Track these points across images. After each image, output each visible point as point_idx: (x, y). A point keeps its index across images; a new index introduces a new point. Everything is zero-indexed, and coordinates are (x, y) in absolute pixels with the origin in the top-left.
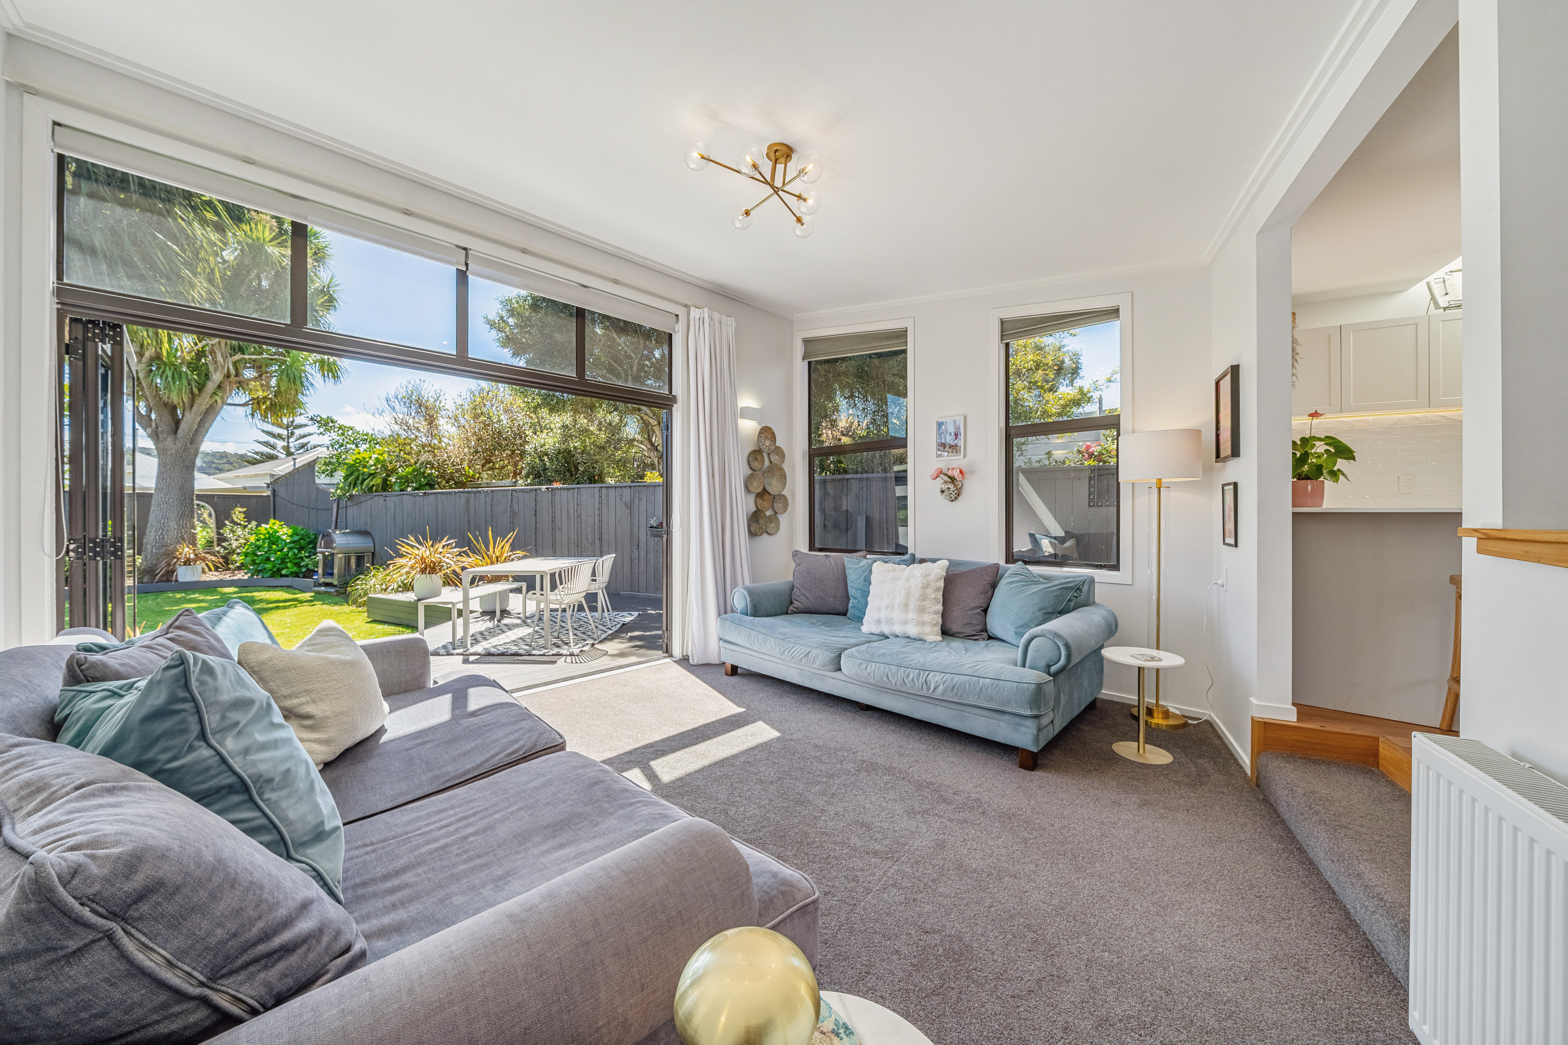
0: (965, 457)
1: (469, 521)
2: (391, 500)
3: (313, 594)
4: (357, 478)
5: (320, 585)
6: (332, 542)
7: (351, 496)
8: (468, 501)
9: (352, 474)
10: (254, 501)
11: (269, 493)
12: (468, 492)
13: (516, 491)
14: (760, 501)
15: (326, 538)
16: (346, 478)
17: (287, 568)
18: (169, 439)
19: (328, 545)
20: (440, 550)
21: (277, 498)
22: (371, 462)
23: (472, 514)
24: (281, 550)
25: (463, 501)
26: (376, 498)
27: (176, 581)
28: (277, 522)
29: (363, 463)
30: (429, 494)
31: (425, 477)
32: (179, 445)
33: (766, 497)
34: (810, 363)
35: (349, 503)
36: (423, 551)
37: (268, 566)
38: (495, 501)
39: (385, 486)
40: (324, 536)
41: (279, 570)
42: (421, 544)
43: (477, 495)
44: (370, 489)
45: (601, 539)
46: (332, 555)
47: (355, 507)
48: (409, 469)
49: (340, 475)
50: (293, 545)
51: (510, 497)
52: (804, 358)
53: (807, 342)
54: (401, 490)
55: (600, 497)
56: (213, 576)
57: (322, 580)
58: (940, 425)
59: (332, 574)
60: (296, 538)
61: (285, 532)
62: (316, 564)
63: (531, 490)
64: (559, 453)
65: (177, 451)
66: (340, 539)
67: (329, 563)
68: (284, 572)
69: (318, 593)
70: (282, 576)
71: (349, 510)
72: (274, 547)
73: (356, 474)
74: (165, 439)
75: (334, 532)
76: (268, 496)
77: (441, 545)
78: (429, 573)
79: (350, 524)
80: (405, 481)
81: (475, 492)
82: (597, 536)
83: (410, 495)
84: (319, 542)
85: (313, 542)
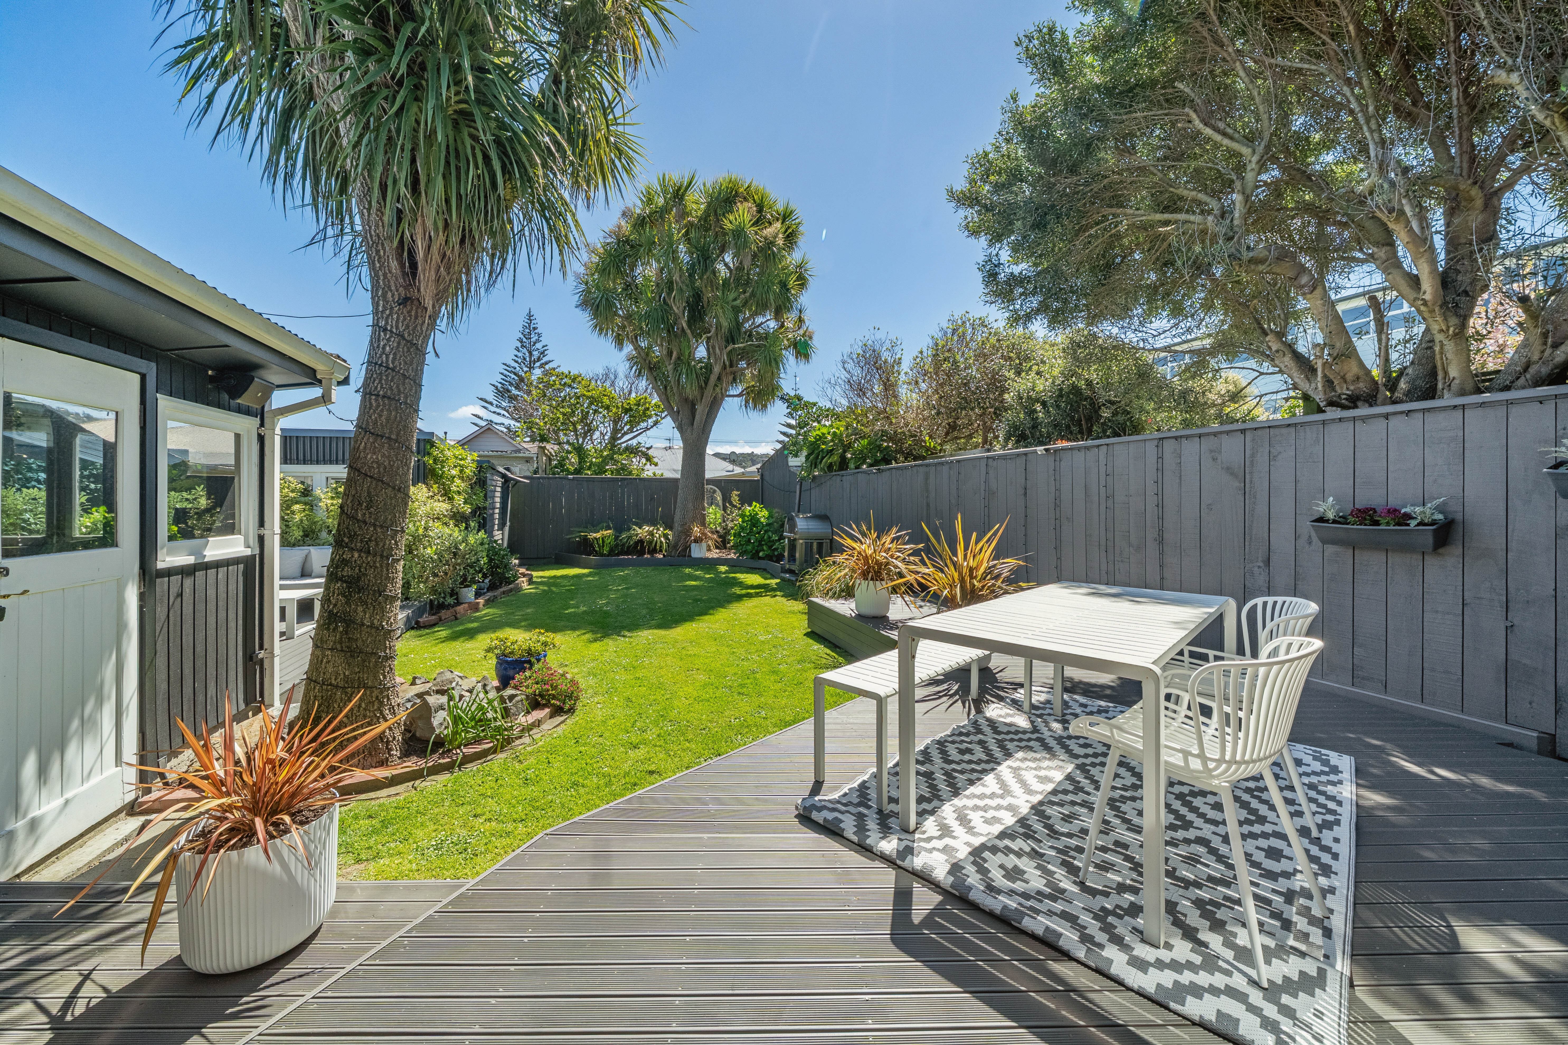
1: (928, 505)
2: (848, 478)
3: (778, 581)
4: (817, 457)
5: (785, 571)
6: (796, 526)
7: (814, 477)
8: (927, 478)
9: (813, 453)
10: (748, 485)
11: (759, 477)
12: (927, 465)
13: (993, 458)
15: (791, 522)
16: (807, 457)
17: (763, 550)
18: (688, 428)
19: (792, 529)
20: (887, 545)
21: (763, 482)
22: (829, 437)
23: (932, 495)
24: (759, 533)
25: (921, 477)
26: (835, 476)
27: (690, 556)
28: (759, 505)
29: (821, 438)
30: (883, 470)
31: (881, 452)
32: (695, 434)
35: (812, 485)
36: (866, 547)
37: (749, 548)
39: (843, 464)
40: (790, 519)
41: (757, 553)
42: (864, 535)
43: (939, 468)
44: (830, 467)
45: (1161, 541)
46: (795, 540)
47: (818, 489)
48: (865, 443)
49: (803, 455)
50: (768, 528)
51: (983, 468)
54: (856, 468)
55: (1160, 458)
56: (715, 554)
57: (787, 566)
59: (794, 560)
60: (771, 521)
61: (763, 514)
62: (783, 549)
63: (1018, 455)
64: (1061, 396)
65: (694, 440)
66: (802, 524)
67: (793, 547)
68: (760, 555)
69: (783, 580)
70: (760, 558)
71: (813, 491)
72: (754, 529)
73: (816, 452)
75: (797, 516)
76: (758, 481)
77: (889, 540)
78: (872, 579)
79: (813, 507)
80: (861, 458)
81: (936, 465)
82: (1152, 534)
83: (865, 472)
84: (787, 526)
85: (782, 526)
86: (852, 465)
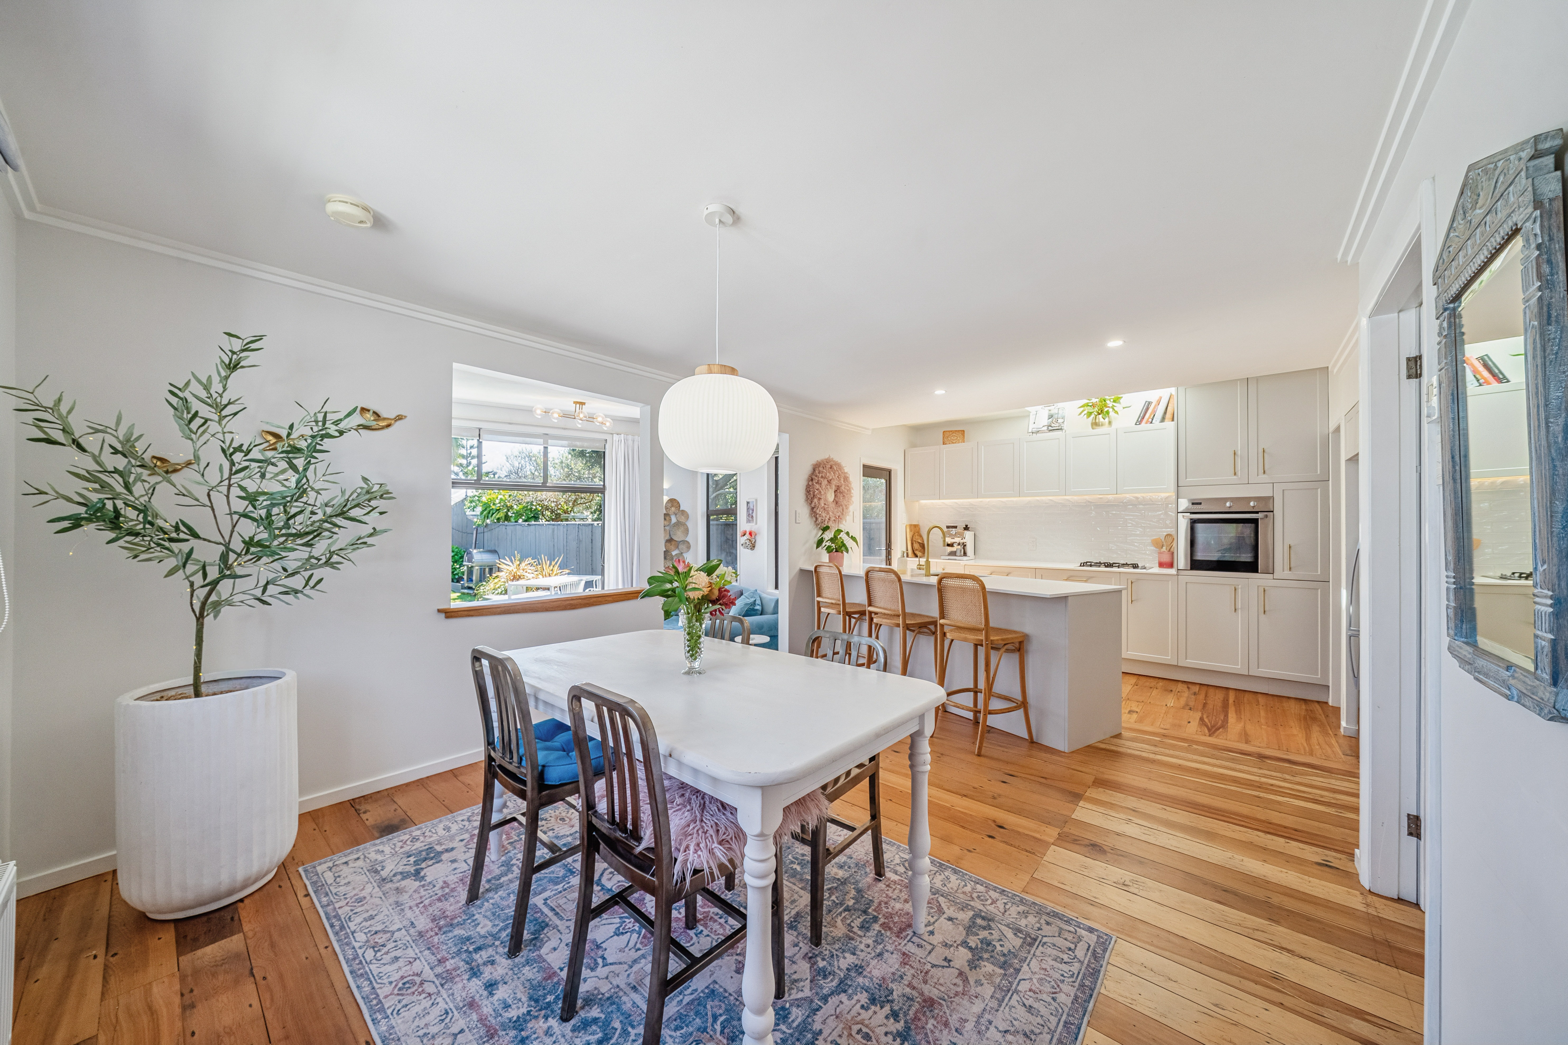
0: (756, 524)
2: (510, 527)
3: (460, 594)
4: (489, 513)
5: (465, 588)
6: (472, 557)
7: (487, 525)
8: (553, 532)
9: (485, 510)
14: (668, 544)
15: (469, 555)
19: (470, 561)
22: (497, 501)
23: (556, 540)
25: (551, 531)
26: (500, 526)
29: (493, 502)
30: (533, 524)
31: (532, 512)
33: (673, 543)
35: (486, 529)
36: (513, 568)
38: (569, 532)
39: (507, 518)
40: (467, 553)
42: (513, 562)
43: (560, 527)
44: (498, 519)
46: (472, 567)
47: (487, 533)
48: (521, 507)
49: (479, 509)
54: (516, 522)
57: (466, 585)
58: (748, 503)
59: (472, 581)
62: (463, 573)
66: (476, 555)
67: (470, 571)
69: (463, 594)
71: (484, 534)
73: (488, 509)
75: (473, 550)
77: (524, 563)
79: (485, 544)
80: (519, 515)
83: (521, 525)
84: (466, 558)
85: (462, 557)
86: (512, 520)
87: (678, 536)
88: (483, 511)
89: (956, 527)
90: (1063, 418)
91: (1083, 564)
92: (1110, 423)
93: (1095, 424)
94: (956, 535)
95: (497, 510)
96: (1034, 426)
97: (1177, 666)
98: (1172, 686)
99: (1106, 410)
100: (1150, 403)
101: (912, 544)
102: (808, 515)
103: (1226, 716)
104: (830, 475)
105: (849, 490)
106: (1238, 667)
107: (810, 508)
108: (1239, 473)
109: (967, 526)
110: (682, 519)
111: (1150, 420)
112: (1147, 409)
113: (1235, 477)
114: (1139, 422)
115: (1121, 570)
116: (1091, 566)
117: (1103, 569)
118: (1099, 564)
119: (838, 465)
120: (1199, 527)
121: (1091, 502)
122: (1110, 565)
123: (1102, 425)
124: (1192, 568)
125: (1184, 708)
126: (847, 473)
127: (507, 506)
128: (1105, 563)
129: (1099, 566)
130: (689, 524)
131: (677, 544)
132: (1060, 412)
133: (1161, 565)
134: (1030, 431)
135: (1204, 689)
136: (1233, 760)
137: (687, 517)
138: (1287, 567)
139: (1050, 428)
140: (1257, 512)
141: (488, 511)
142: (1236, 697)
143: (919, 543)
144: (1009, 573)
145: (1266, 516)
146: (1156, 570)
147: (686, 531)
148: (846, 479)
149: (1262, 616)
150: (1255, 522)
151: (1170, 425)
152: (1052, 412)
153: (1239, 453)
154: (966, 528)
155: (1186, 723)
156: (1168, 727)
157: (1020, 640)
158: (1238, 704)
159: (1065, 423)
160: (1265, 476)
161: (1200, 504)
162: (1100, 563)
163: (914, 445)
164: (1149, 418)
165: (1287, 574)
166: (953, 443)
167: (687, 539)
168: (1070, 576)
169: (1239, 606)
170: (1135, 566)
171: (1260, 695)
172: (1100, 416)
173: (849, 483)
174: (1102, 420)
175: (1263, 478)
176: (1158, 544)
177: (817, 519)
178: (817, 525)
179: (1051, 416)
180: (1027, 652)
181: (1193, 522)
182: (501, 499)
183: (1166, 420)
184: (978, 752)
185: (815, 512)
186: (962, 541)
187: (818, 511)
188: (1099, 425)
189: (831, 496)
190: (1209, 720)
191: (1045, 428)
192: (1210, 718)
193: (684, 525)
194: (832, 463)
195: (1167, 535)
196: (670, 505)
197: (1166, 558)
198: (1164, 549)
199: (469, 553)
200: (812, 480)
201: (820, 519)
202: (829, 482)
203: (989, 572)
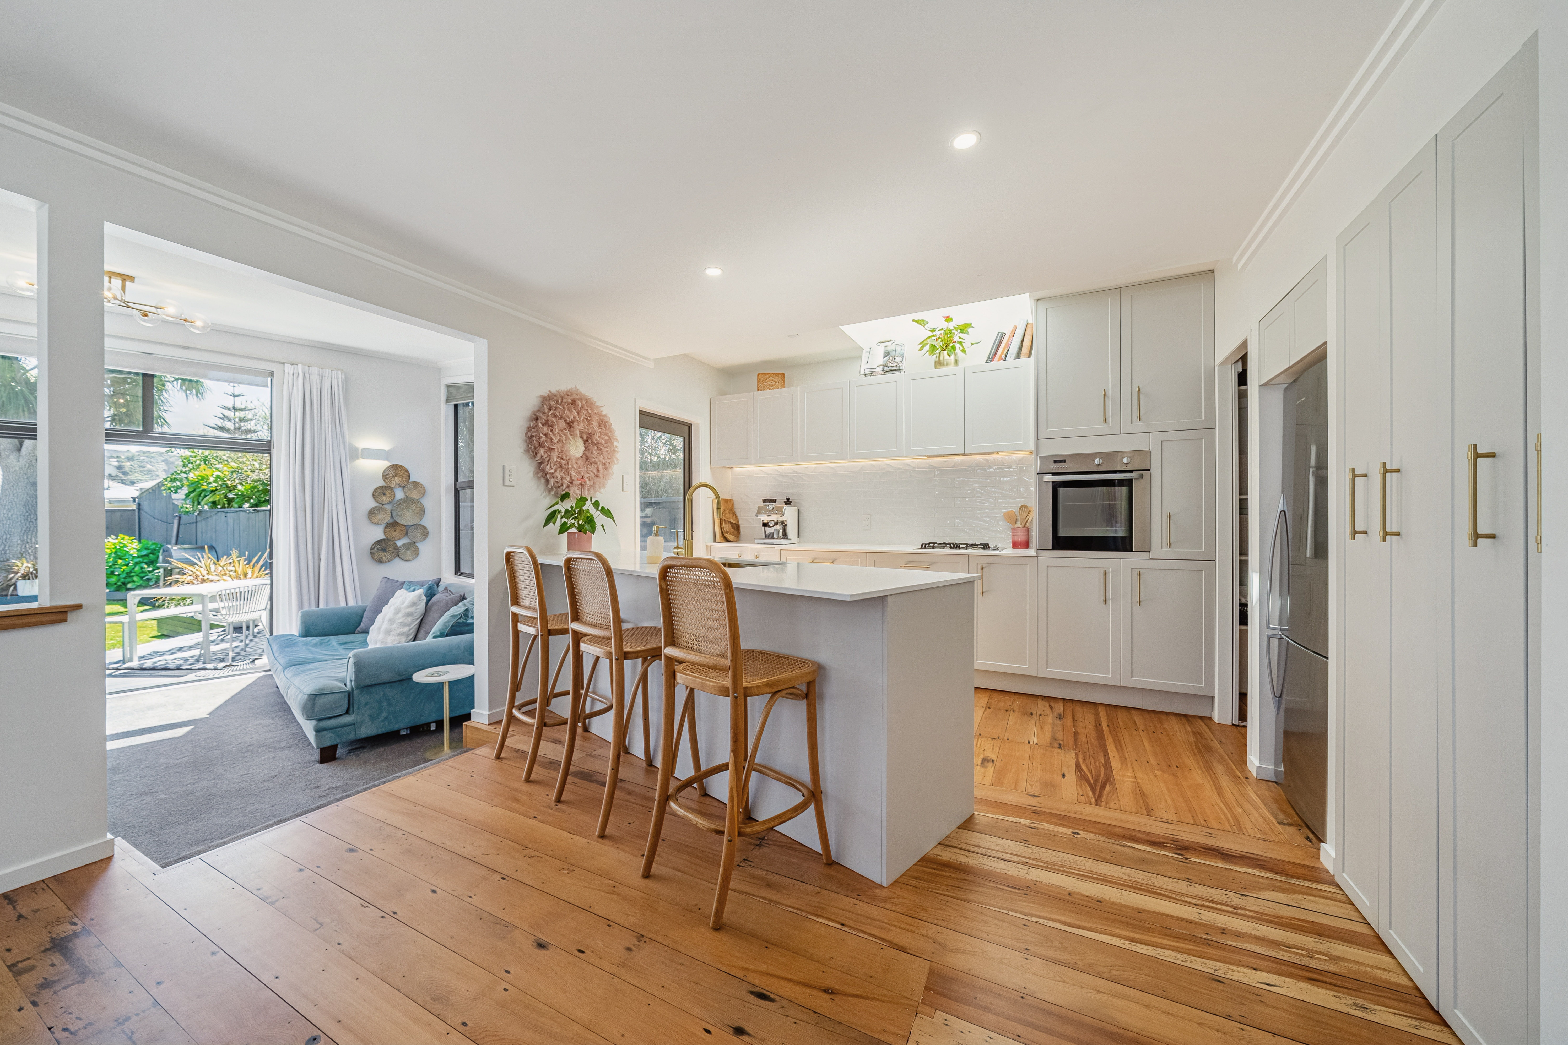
2: (232, 514)
4: (200, 495)
6: (171, 556)
7: (201, 511)
9: (195, 490)
10: (118, 514)
11: (134, 507)
14: (390, 531)
15: (165, 553)
16: (188, 494)
17: (134, 581)
18: (11, 457)
19: (167, 561)
21: (142, 512)
22: (212, 479)
24: (127, 565)
26: (220, 513)
28: (127, 537)
29: (204, 481)
32: (23, 462)
33: (398, 528)
34: (456, 406)
35: (199, 518)
37: (113, 580)
39: (227, 502)
40: (164, 551)
41: (124, 584)
44: (215, 503)
46: (171, 569)
47: (203, 522)
48: (247, 487)
49: (183, 491)
50: (140, 559)
52: (447, 401)
53: (449, 387)
54: (239, 507)
60: (145, 552)
61: (133, 547)
65: (21, 469)
66: (177, 553)
67: (168, 574)
68: (129, 586)
70: (128, 589)
71: (199, 524)
72: (120, 561)
73: (198, 490)
74: (8, 457)
75: (174, 547)
76: (134, 510)
80: (244, 498)
83: (247, 511)
84: (161, 557)
85: (157, 556)
87: (407, 518)
88: (190, 492)
89: (774, 501)
90: (902, 356)
91: (925, 546)
92: (956, 362)
93: (939, 364)
94: (772, 512)
95: (212, 491)
96: (868, 366)
97: (1036, 677)
98: (1031, 706)
99: (951, 345)
100: (1003, 335)
101: (721, 524)
102: (531, 474)
103: (1106, 755)
104: (572, 415)
105: (610, 441)
106: (1107, 677)
107: (535, 464)
108: (1110, 420)
109: (788, 499)
110: (415, 495)
111: (1003, 356)
112: (1000, 342)
113: (1105, 426)
114: (991, 359)
115: (970, 551)
116: (934, 547)
117: (948, 551)
118: (943, 545)
119: (589, 403)
120: (1062, 491)
121: (935, 467)
122: (956, 546)
123: (947, 364)
124: (1054, 548)
125: (1051, 745)
126: (605, 416)
127: (227, 486)
128: (950, 544)
129: (944, 548)
130: (427, 503)
131: (406, 530)
132: (899, 348)
133: (1015, 545)
134: (862, 372)
135: (1069, 705)
136: (1142, 863)
137: (423, 491)
138: (1165, 542)
139: (886, 368)
140: (1131, 471)
141: (197, 493)
142: (1110, 719)
143: (731, 523)
144: (835, 560)
145: (1142, 476)
146: (1010, 551)
147: (422, 511)
148: (603, 423)
149: (1136, 607)
150: (1129, 483)
151: (1027, 363)
152: (888, 349)
153: (1109, 393)
154: (788, 502)
155: (1061, 777)
156: (1036, 790)
157: (809, 678)
158: (1114, 729)
159: (904, 362)
160: (1140, 423)
161: (1064, 461)
162: (945, 544)
163: (723, 393)
164: (1002, 353)
165: (1166, 552)
166: (770, 389)
167: (423, 523)
168: (909, 562)
169: (1110, 595)
170: (986, 547)
171: (1133, 712)
172: (945, 352)
173: (610, 429)
174: (947, 357)
175: (1139, 426)
176: (1011, 519)
177: (547, 481)
178: (550, 491)
179: (887, 354)
180: (822, 696)
181: (1056, 486)
182: (218, 477)
183: (1022, 356)
184: (714, 922)
185: (543, 470)
186: (781, 519)
187: (548, 469)
188: (944, 365)
189: (576, 448)
190: (1087, 766)
191: (880, 369)
192: (1088, 761)
193: (417, 502)
194: (575, 396)
195: (1022, 507)
196: (392, 473)
197: (1021, 537)
198: (1018, 525)
199: (167, 551)
200: (537, 419)
201: (552, 481)
202: (570, 425)
203: (810, 559)
